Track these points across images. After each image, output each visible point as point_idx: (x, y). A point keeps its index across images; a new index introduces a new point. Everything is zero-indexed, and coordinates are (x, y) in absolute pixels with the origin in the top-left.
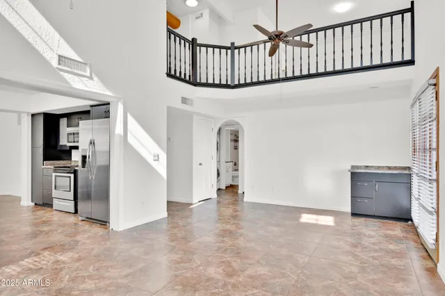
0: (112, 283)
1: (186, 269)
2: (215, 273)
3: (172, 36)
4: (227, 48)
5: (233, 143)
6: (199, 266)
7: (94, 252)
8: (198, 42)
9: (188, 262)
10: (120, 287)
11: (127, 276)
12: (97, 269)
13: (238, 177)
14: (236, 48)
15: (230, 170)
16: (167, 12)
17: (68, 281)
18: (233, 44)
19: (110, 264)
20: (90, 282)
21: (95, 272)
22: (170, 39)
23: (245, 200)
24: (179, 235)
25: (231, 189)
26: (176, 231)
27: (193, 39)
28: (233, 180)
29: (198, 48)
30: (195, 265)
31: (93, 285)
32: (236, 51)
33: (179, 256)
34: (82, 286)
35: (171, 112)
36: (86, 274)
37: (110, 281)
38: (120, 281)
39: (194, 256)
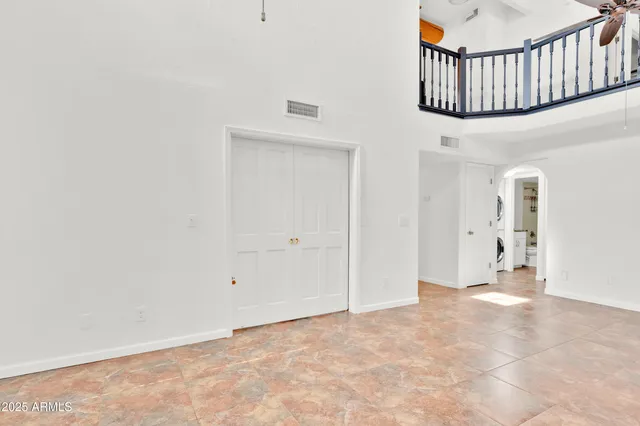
0: (335, 381)
1: (434, 386)
2: (481, 404)
3: (428, 51)
4: (516, 51)
5: (529, 202)
6: (454, 386)
7: (323, 336)
8: (467, 53)
9: (439, 376)
10: (343, 389)
11: (354, 375)
12: (323, 359)
13: (535, 255)
14: (533, 48)
15: (523, 242)
16: (421, 20)
17: (290, 366)
18: (527, 42)
19: (336, 354)
20: (312, 373)
21: (319, 362)
22: (424, 55)
23: (547, 291)
24: (432, 332)
25: (522, 272)
26: (428, 324)
27: (459, 50)
28: (527, 259)
29: (468, 61)
30: (449, 384)
31: (314, 378)
32: (535, 52)
33: (428, 363)
34: (303, 376)
35: (425, 158)
36: (310, 361)
37: (333, 378)
38: (344, 380)
39: (450, 369)
